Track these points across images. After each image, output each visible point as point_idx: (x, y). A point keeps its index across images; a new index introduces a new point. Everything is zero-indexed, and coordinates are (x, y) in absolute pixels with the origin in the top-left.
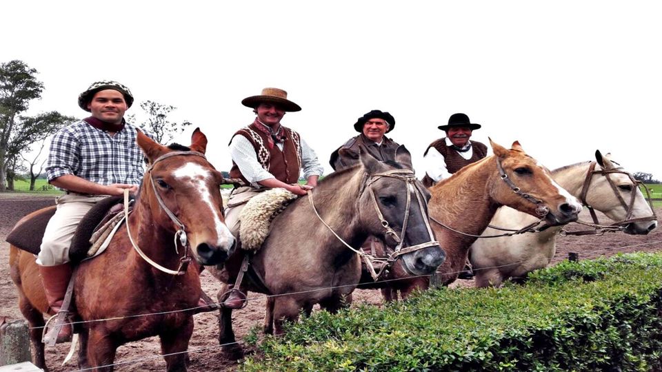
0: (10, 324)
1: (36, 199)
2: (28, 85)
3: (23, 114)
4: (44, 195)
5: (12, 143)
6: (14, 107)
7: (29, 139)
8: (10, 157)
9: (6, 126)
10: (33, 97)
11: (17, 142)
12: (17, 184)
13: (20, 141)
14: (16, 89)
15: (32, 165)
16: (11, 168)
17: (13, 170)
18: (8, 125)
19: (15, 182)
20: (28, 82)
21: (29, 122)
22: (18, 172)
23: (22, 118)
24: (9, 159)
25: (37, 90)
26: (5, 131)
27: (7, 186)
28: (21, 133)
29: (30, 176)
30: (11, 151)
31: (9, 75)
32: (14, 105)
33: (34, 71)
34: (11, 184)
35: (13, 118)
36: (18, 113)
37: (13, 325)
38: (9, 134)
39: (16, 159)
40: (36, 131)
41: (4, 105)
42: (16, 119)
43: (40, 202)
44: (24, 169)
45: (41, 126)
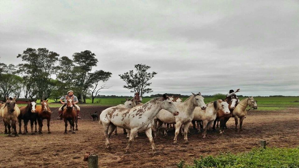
0: (92, 155)
1: (94, 107)
2: (91, 61)
3: (89, 72)
4: (97, 105)
5: (85, 84)
6: (86, 70)
7: (92, 82)
8: (84, 90)
9: (83, 77)
10: (93, 65)
11: (87, 83)
12: (87, 101)
13: (88, 83)
14: (87, 62)
15: (93, 93)
16: (85, 94)
17: (86, 95)
18: (84, 76)
19: (86, 100)
20: (91, 59)
21: (92, 75)
22: (87, 95)
23: (89, 74)
24: (84, 91)
25: (95, 62)
26: (82, 79)
27: (83, 101)
28: (89, 80)
29: (92, 97)
30: (85, 87)
31: (84, 57)
32: (86, 69)
33: (94, 54)
34: (85, 100)
35: (85, 74)
36: (88, 72)
37: (93, 155)
38: (84, 81)
39: (87, 90)
40: (94, 79)
41: (82, 69)
42: (87, 75)
43: (96, 108)
44: (89, 94)
45: (96, 77)
